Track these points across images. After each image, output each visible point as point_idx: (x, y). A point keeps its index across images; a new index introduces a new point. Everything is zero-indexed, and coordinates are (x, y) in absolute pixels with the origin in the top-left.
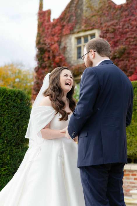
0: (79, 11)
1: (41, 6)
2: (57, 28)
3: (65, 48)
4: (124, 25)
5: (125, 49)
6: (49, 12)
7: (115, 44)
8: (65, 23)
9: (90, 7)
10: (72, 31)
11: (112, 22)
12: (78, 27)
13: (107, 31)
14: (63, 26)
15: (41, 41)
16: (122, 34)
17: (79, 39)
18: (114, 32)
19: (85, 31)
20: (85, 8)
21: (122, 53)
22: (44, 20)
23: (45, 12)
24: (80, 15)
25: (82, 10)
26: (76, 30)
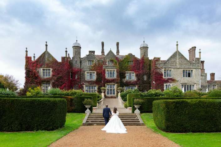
0: (44, 61)
1: (27, 55)
2: (35, 64)
3: (38, 72)
4: (61, 69)
5: (61, 76)
6: (31, 58)
7: (58, 74)
8: (38, 63)
9: (48, 60)
10: (41, 66)
11: (57, 67)
12: (43, 65)
13: (55, 70)
14: (38, 64)
15: (28, 67)
16: (60, 71)
17: (44, 70)
18: (58, 70)
19: (47, 68)
20: (46, 60)
21: (61, 77)
22: (29, 60)
23: (29, 57)
24: (45, 62)
25: (45, 60)
26: (42, 67)
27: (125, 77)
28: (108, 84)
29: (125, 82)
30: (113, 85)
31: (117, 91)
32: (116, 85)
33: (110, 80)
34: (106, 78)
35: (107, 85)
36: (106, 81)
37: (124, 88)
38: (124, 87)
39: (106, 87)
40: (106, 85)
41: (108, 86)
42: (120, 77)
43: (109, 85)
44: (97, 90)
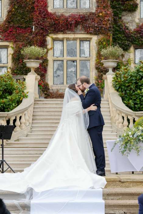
27: (133, 8)
28: (60, 36)
29: (132, 27)
30: (82, 40)
31: (97, 68)
32: (95, 39)
33: (66, 19)
34: (50, 10)
35: (54, 40)
36: (48, 22)
37: (132, 56)
38: (132, 49)
39: (50, 53)
40: (49, 39)
41: (58, 46)
42: (113, 7)
43: (62, 40)
44: (10, 64)
